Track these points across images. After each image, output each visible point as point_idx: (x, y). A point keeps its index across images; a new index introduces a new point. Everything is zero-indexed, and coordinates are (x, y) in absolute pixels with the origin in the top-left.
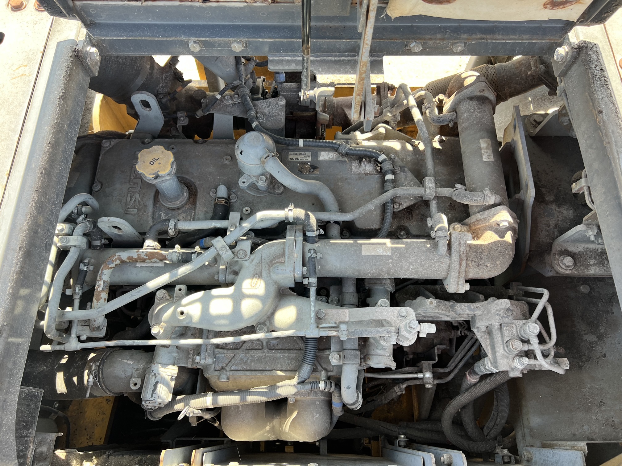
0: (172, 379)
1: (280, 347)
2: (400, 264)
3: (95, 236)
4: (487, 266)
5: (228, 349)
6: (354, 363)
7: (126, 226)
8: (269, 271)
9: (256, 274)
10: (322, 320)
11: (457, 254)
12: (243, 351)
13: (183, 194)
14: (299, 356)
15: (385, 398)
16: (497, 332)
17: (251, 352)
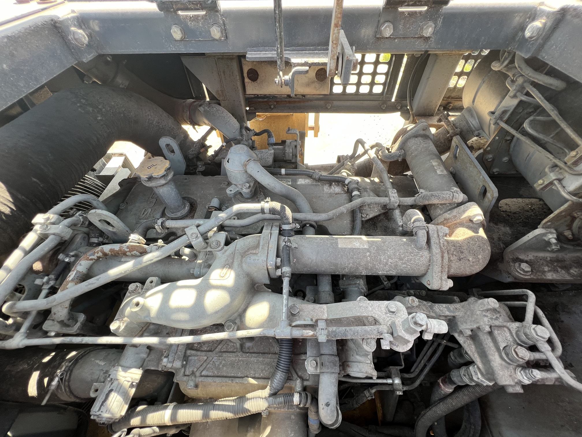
0: (132, 386)
1: (255, 350)
2: (379, 257)
3: (93, 234)
4: (469, 260)
5: (202, 351)
6: (333, 373)
7: (115, 220)
8: (241, 262)
9: (227, 265)
10: (297, 317)
11: (438, 247)
12: (216, 354)
13: (184, 207)
14: (274, 361)
15: (357, 403)
16: (485, 337)
17: (225, 355)
